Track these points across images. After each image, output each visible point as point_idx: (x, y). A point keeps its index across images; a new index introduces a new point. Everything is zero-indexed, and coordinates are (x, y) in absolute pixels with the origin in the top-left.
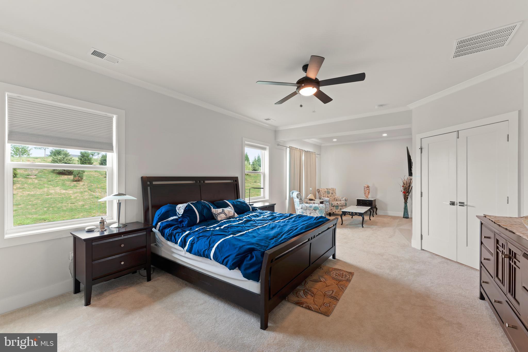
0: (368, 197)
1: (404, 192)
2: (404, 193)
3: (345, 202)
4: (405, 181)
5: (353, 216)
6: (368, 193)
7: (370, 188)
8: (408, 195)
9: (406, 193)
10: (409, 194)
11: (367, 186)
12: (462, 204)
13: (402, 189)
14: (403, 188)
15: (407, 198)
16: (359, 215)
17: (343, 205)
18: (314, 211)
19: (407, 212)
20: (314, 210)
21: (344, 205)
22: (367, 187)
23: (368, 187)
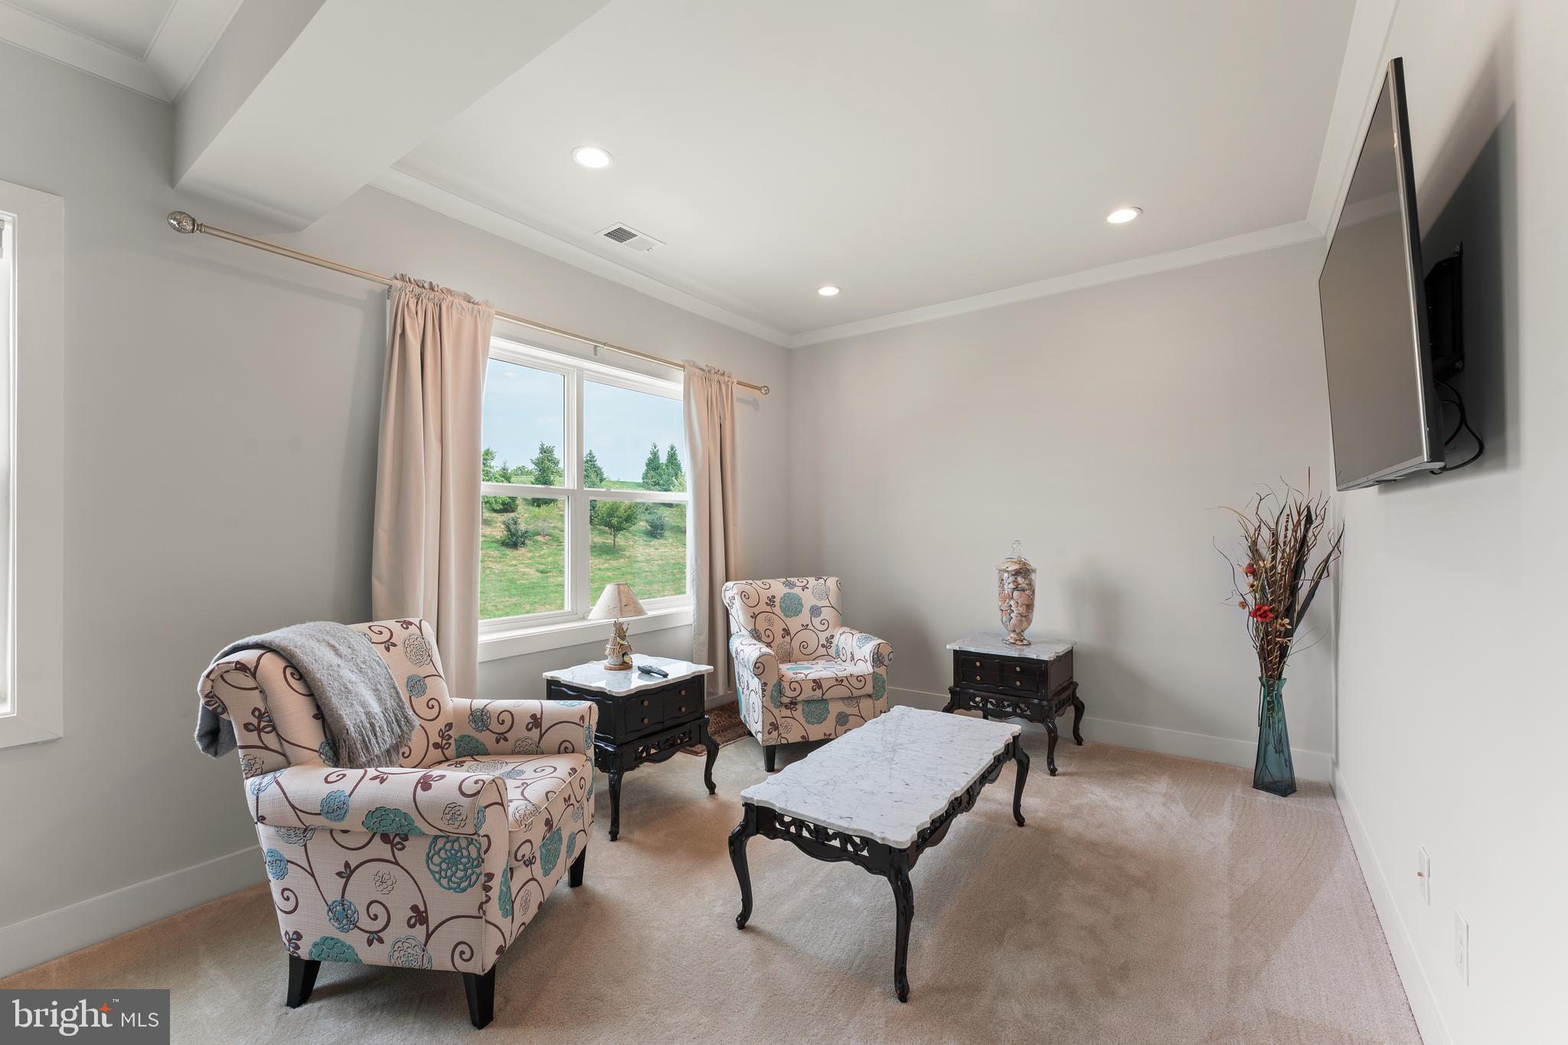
1: (1259, 613)
2: (1264, 615)
3: (876, 670)
4: (1266, 534)
6: (1022, 610)
7: (1033, 576)
8: (1289, 634)
9: (1276, 618)
10: (1295, 625)
11: (1016, 567)
13: (1246, 589)
14: (1251, 579)
15: (1284, 652)
17: (856, 693)
19: (1282, 745)
20: (385, 838)
21: (869, 689)
22: (1017, 573)
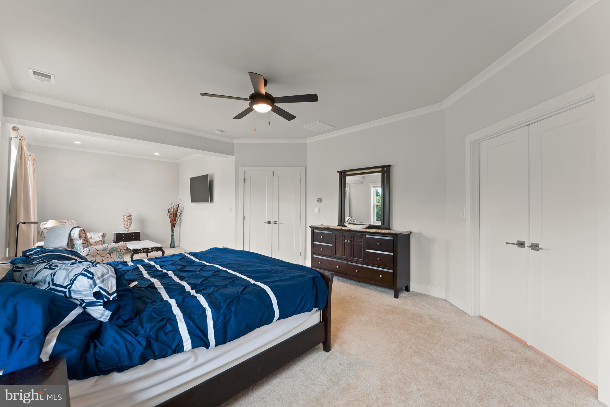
0: (129, 229)
5: (148, 254)
9: (174, 221)
12: (275, 223)
16: (157, 251)
18: (109, 255)
19: (173, 241)
23: (130, 216)
